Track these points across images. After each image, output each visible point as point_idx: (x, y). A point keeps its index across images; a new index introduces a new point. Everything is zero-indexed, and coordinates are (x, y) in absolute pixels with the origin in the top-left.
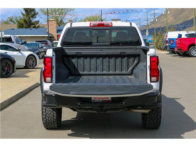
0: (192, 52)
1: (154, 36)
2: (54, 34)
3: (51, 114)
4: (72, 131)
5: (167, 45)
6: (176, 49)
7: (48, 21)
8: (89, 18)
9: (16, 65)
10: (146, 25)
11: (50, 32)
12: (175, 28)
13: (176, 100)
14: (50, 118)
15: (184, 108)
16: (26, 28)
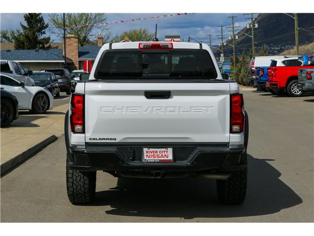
0: (293, 89)
1: (233, 64)
2: (73, 59)
3: (80, 181)
4: (112, 207)
5: (254, 77)
6: (268, 85)
7: (65, 38)
8: (129, 33)
9: (19, 108)
10: (219, 45)
11: (68, 56)
12: (265, 52)
13: (268, 162)
14: (79, 187)
15: (280, 174)
16: (29, 49)
